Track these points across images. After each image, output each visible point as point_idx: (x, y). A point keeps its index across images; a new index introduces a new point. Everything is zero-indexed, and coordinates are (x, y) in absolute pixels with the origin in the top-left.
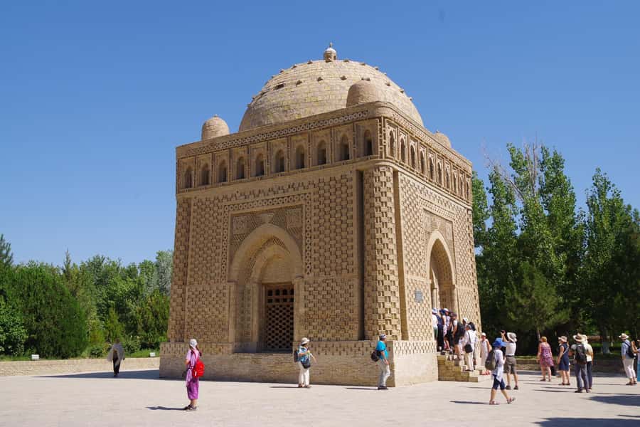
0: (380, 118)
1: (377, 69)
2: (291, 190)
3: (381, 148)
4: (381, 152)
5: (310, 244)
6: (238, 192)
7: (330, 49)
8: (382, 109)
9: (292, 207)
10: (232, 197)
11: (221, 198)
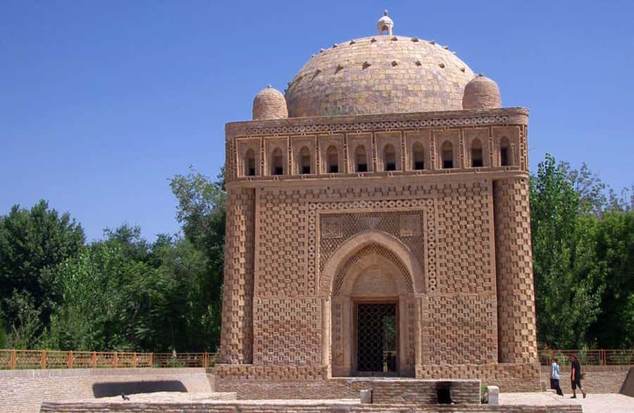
0: (521, 126)
1: (446, 49)
2: (407, 193)
3: (522, 159)
4: (522, 163)
5: (435, 256)
6: (329, 188)
7: (386, 19)
8: (523, 116)
9: (407, 213)
10: (320, 193)
11: (303, 192)
